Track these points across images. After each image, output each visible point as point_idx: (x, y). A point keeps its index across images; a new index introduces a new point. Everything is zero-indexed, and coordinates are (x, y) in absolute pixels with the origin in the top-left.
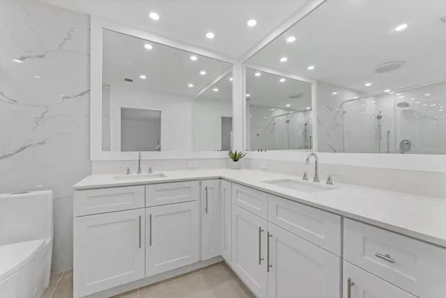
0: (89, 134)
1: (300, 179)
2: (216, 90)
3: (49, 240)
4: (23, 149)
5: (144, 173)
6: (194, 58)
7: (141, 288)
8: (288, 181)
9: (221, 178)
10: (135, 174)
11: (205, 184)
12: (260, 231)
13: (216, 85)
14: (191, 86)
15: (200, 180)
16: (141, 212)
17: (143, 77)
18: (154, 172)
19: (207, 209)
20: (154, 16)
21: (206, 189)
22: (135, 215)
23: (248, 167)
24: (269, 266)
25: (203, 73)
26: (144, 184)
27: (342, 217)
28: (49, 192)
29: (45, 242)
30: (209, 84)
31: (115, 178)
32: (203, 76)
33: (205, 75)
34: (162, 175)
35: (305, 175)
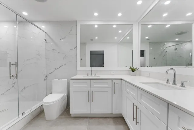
0: (77, 61)
1: (164, 82)
2: (128, 38)
3: (66, 94)
4: (61, 66)
5: (93, 75)
6: (115, 26)
7: (89, 117)
8: (157, 83)
9: (122, 79)
10: (90, 75)
11: (114, 81)
12: (134, 105)
13: (127, 36)
14: (116, 38)
15: (112, 79)
16: (89, 89)
17: (96, 38)
18: (97, 76)
19: (115, 92)
20: (96, 14)
21: (115, 83)
22: (87, 90)
23: (140, 75)
24: (136, 123)
25: (120, 31)
26: (91, 79)
27: (168, 104)
28: (66, 80)
29: (65, 95)
30: (124, 36)
31: (84, 77)
32: (120, 33)
33: (121, 32)
34: (99, 77)
35: (168, 81)
